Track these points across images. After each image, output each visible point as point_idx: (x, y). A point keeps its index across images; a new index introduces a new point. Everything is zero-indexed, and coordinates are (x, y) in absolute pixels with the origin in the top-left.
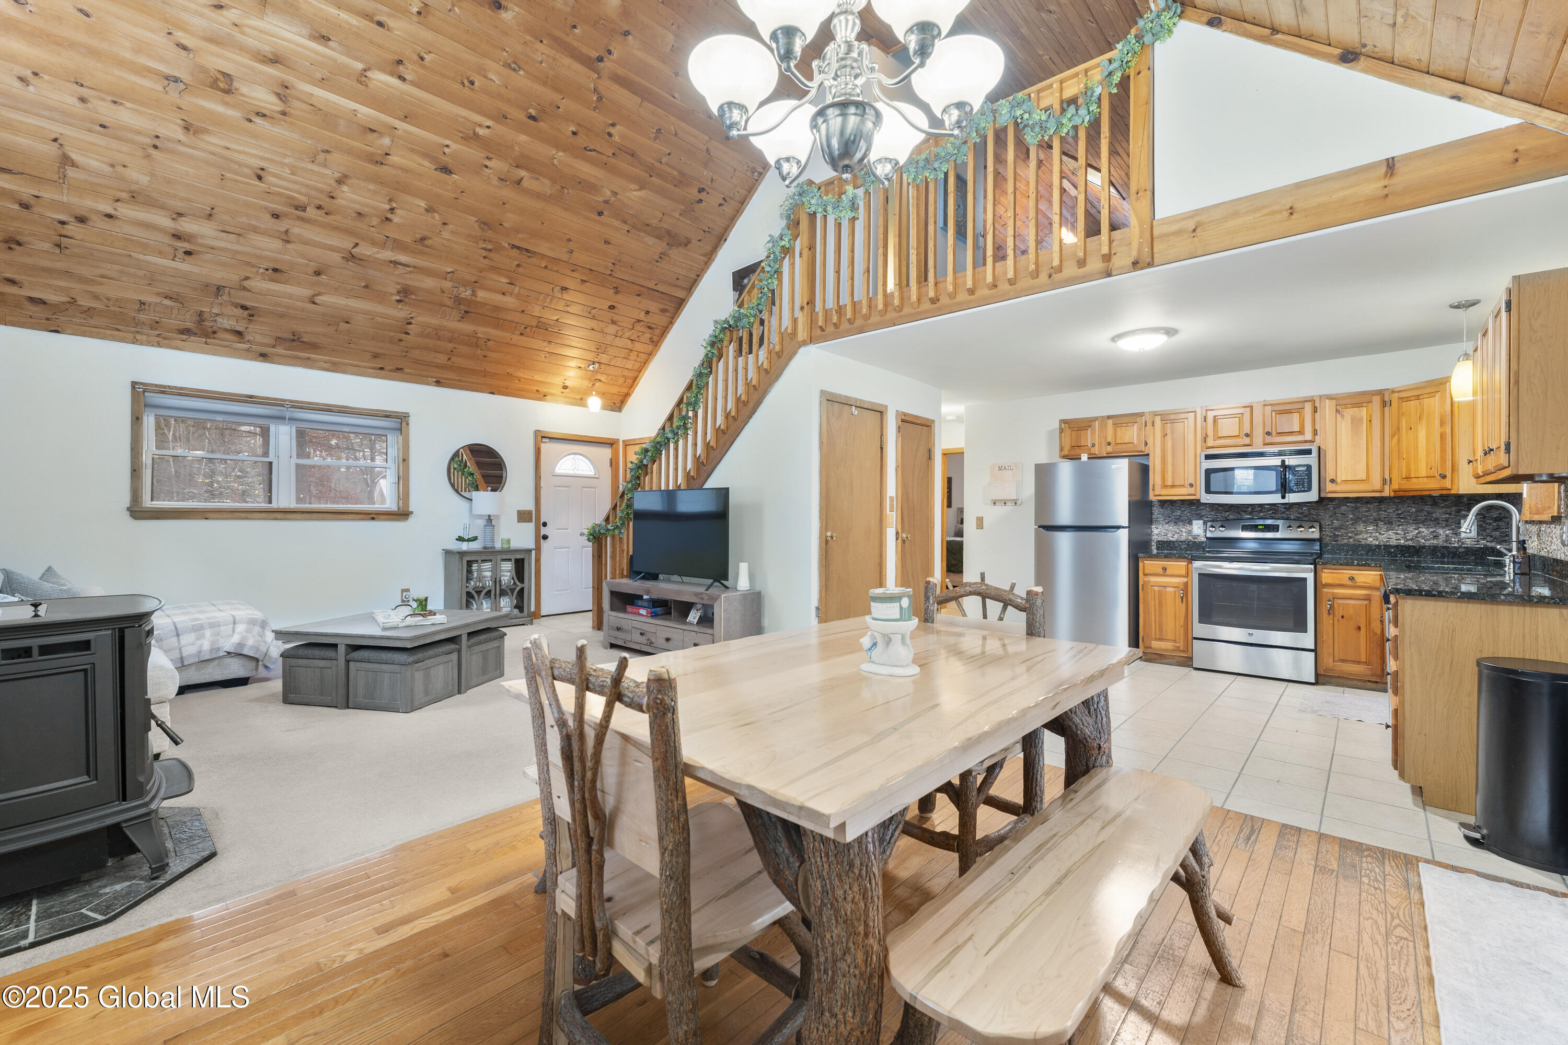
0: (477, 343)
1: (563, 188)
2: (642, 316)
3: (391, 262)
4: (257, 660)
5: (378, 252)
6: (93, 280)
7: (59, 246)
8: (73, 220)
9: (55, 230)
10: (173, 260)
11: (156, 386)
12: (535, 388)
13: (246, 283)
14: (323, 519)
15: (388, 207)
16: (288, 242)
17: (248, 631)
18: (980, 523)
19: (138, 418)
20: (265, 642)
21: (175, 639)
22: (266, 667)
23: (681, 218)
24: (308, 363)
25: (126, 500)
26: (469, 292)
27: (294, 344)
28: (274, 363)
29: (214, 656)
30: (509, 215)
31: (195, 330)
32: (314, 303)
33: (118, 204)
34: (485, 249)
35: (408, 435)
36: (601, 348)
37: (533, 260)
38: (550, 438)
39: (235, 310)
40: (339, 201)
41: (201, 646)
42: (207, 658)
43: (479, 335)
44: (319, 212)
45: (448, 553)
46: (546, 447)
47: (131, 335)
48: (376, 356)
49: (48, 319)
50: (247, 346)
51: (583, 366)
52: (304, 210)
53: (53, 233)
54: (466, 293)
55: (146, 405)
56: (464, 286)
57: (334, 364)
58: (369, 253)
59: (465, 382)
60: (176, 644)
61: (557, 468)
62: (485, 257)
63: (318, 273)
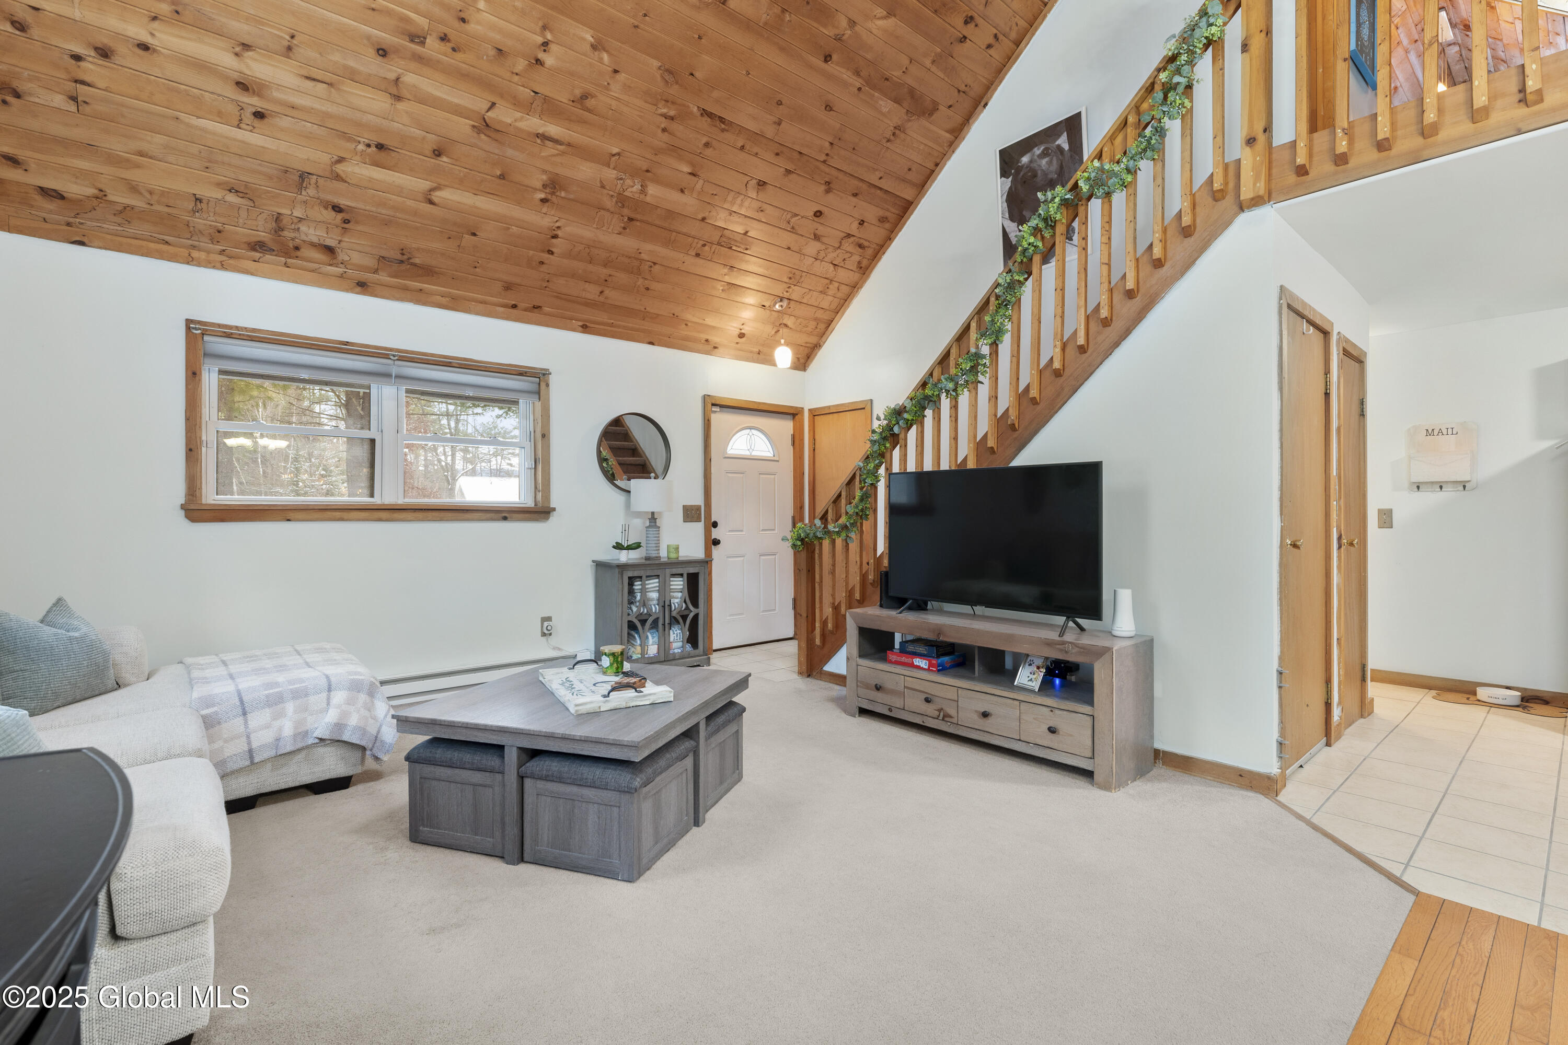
0: (639, 268)
1: (784, 11)
2: (854, 228)
3: (538, 135)
4: (363, 749)
5: (521, 119)
6: (128, 160)
7: (74, 99)
8: (93, 53)
9: (67, 70)
10: (238, 127)
11: (219, 326)
12: (705, 337)
13: (340, 168)
14: (441, 520)
15: (540, 40)
16: (398, 98)
17: (350, 702)
18: (1386, 518)
19: (194, 374)
20: (374, 718)
21: (240, 720)
22: (377, 759)
23: (934, 69)
24: (420, 298)
25: (180, 496)
26: (638, 187)
27: (404, 267)
28: (376, 296)
29: (300, 745)
30: (706, 58)
31: (271, 244)
32: (431, 202)
33: (156, 24)
34: (665, 116)
35: (548, 400)
36: (794, 278)
37: (727, 135)
38: (721, 406)
39: (324, 212)
40: (472, 27)
41: (280, 729)
42: (289, 748)
43: (644, 256)
44: (446, 47)
45: (601, 566)
46: (719, 419)
47: (184, 252)
48: (508, 287)
49: (69, 224)
50: (340, 270)
51: (767, 304)
52: (422, 43)
53: (63, 75)
54: (633, 189)
55: (205, 355)
56: (632, 176)
57: (454, 298)
58: (509, 121)
59: (619, 327)
60: (242, 728)
61: (729, 448)
62: (664, 130)
63: (438, 153)
